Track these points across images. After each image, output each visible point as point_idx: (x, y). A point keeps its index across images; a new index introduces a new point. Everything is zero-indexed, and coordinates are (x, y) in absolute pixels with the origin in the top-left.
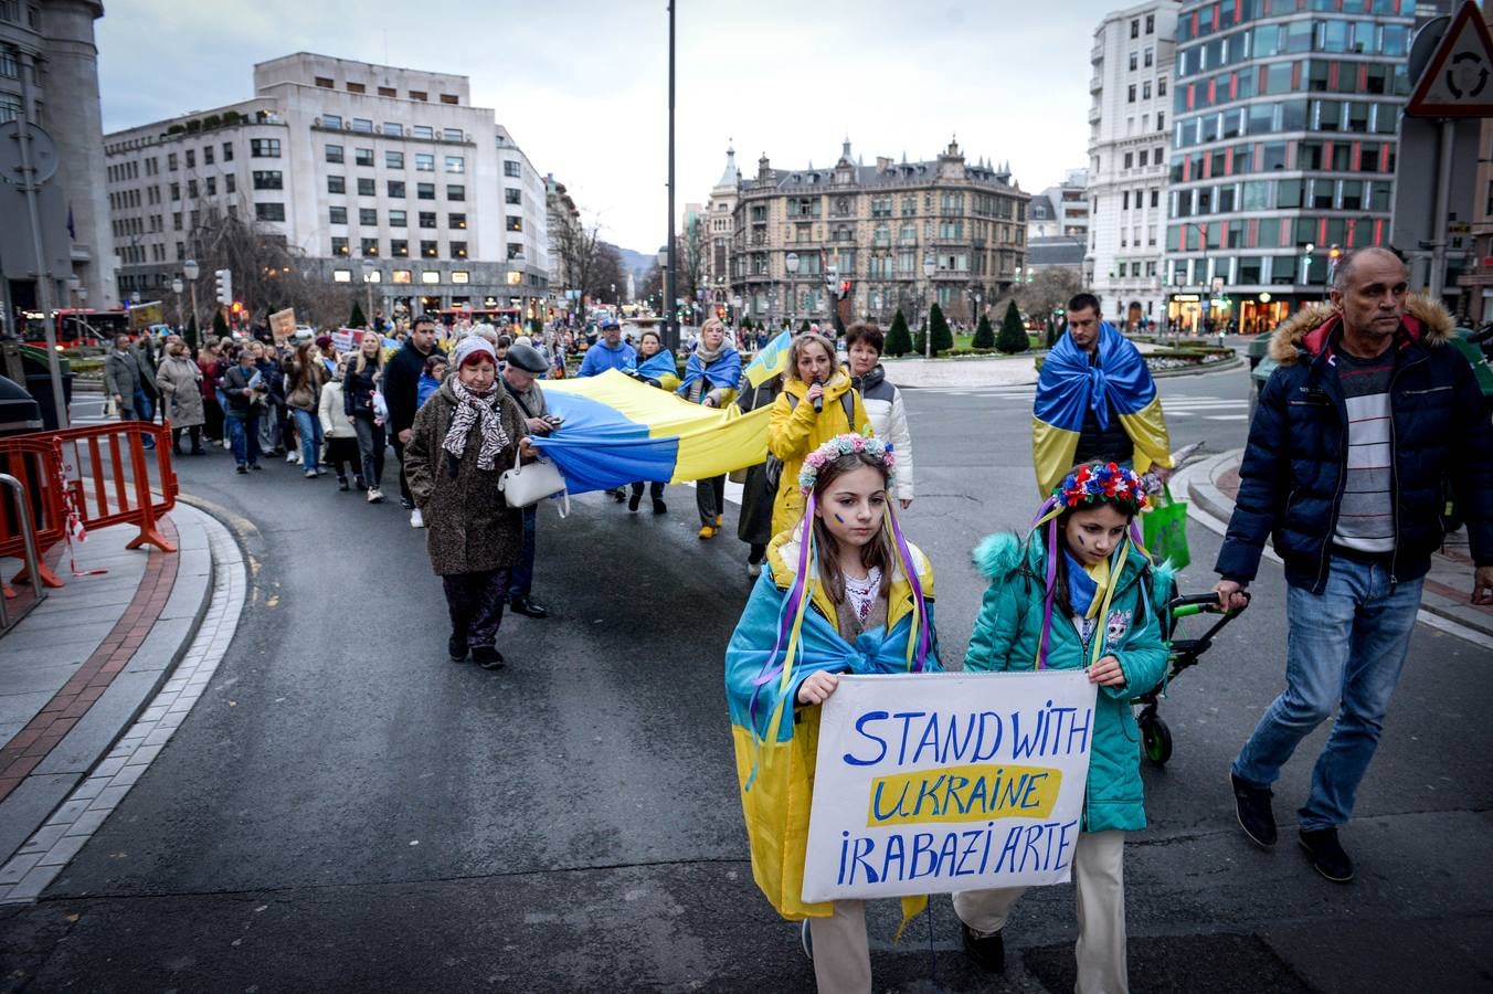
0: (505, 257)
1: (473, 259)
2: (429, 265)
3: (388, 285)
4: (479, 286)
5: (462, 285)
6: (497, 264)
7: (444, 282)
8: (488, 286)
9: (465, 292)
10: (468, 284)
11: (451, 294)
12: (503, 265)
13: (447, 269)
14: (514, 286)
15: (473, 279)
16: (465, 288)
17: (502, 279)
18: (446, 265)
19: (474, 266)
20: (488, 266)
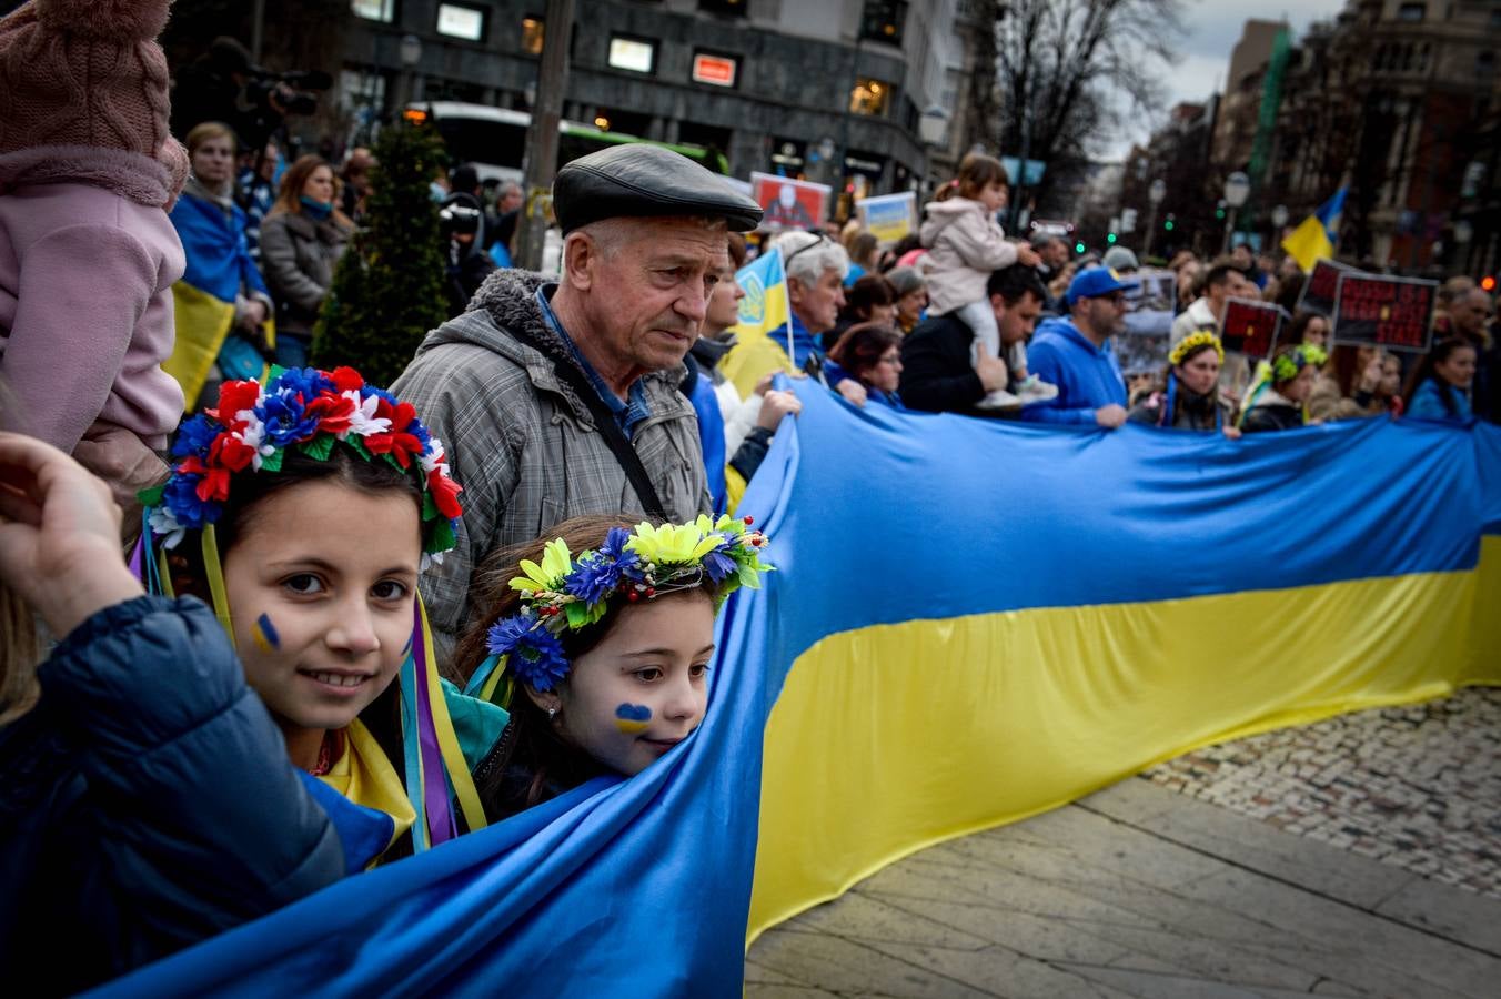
0: (853, 32)
1: (760, 22)
2: (632, 21)
3: (503, 55)
4: (762, 102)
5: (715, 92)
6: (825, 46)
7: (666, 74)
8: (788, 109)
9: (722, 114)
10: (733, 92)
11: (680, 114)
12: (844, 52)
13: (681, 40)
14: (861, 120)
15: (749, 81)
16: (724, 105)
17: (832, 92)
18: (682, 24)
19: (762, 42)
20: (798, 49)
